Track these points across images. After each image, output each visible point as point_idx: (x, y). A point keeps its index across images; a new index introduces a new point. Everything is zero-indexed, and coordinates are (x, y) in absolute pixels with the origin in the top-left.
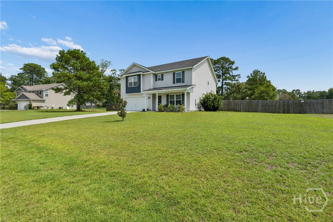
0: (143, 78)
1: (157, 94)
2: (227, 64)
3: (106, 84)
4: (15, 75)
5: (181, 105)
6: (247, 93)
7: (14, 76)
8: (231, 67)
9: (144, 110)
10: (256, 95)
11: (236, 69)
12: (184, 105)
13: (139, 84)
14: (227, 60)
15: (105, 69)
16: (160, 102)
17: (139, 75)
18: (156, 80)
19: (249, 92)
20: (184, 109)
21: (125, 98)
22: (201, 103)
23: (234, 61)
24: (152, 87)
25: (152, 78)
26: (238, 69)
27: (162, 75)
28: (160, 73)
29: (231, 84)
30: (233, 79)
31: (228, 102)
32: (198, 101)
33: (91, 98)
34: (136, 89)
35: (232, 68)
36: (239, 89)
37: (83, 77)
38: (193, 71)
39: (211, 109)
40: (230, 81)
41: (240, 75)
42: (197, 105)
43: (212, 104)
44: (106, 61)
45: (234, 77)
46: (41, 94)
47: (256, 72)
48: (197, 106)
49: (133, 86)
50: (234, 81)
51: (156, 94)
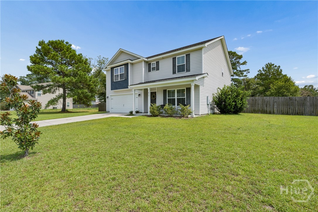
0: (132, 69)
1: (149, 89)
2: (234, 59)
3: (95, 80)
4: (24, 76)
5: (185, 105)
6: (258, 89)
7: (22, 77)
8: (238, 61)
9: (131, 113)
10: (272, 91)
11: (245, 63)
12: (190, 106)
13: (126, 77)
14: (234, 54)
15: (102, 67)
16: (153, 101)
17: (126, 65)
18: (149, 71)
19: (261, 88)
20: (191, 112)
21: (111, 96)
22: (216, 102)
23: (242, 55)
24: (143, 80)
25: (143, 68)
26: (247, 63)
27: (158, 63)
28: (154, 61)
29: (239, 79)
30: (241, 75)
31: (253, 100)
32: (211, 100)
33: (75, 97)
34: (122, 84)
35: (240, 63)
36: (249, 85)
37: (65, 71)
38: (203, 52)
39: (231, 111)
40: (237, 77)
41: (249, 70)
42: (209, 105)
43: (234, 103)
44: (103, 57)
45: (241, 72)
46: (33, 93)
47: (269, 66)
48: (209, 107)
49: (119, 80)
50: (243, 76)
51: (147, 89)
